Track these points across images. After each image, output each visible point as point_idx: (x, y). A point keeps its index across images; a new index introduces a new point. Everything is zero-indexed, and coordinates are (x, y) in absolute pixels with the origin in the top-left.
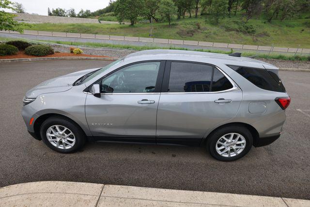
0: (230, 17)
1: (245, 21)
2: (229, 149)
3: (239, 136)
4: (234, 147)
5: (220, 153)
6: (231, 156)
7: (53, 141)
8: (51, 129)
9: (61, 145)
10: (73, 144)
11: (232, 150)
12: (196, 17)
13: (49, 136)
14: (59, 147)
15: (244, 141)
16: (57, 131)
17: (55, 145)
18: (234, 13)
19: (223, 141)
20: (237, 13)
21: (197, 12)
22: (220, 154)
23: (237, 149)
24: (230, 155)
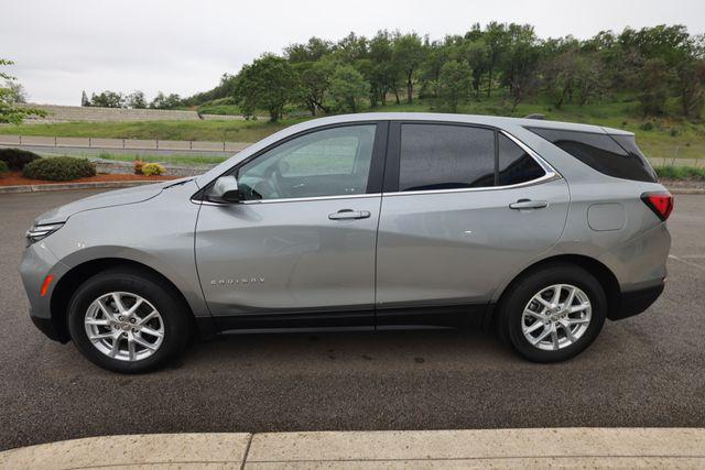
0: (479, 101)
1: (512, 107)
2: (553, 328)
3: (575, 291)
4: (566, 322)
5: (533, 341)
6: (561, 347)
7: (101, 340)
8: (98, 303)
9: (122, 352)
10: (156, 346)
11: (562, 332)
12: (410, 101)
13: (92, 326)
14: (117, 357)
15: (586, 305)
16: (114, 310)
17: (106, 351)
18: (486, 93)
19: (538, 307)
20: (492, 93)
21: (410, 92)
22: (534, 343)
23: (573, 326)
24: (557, 345)
